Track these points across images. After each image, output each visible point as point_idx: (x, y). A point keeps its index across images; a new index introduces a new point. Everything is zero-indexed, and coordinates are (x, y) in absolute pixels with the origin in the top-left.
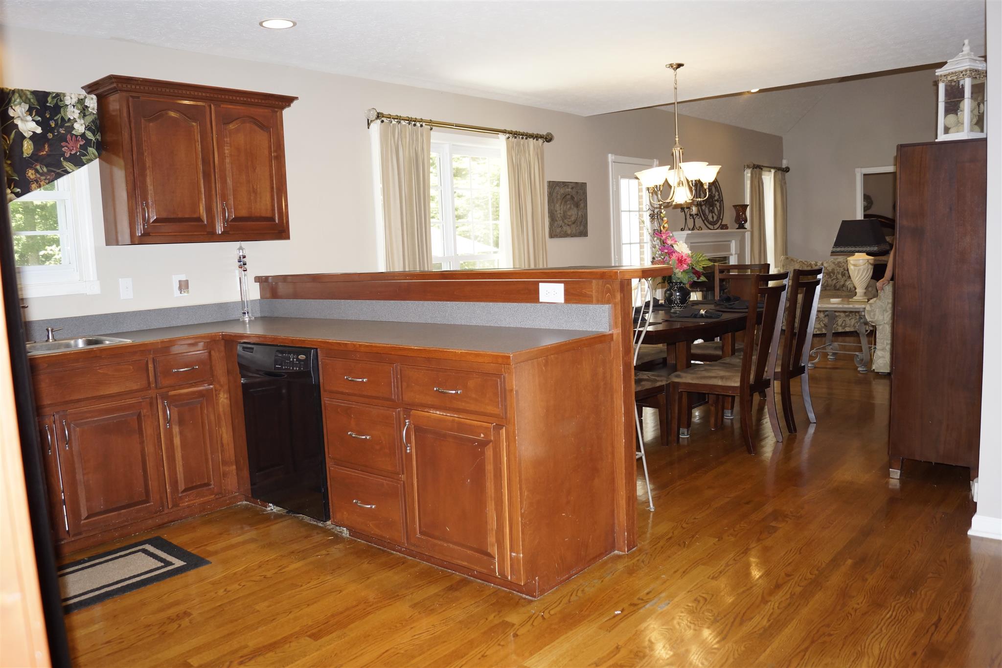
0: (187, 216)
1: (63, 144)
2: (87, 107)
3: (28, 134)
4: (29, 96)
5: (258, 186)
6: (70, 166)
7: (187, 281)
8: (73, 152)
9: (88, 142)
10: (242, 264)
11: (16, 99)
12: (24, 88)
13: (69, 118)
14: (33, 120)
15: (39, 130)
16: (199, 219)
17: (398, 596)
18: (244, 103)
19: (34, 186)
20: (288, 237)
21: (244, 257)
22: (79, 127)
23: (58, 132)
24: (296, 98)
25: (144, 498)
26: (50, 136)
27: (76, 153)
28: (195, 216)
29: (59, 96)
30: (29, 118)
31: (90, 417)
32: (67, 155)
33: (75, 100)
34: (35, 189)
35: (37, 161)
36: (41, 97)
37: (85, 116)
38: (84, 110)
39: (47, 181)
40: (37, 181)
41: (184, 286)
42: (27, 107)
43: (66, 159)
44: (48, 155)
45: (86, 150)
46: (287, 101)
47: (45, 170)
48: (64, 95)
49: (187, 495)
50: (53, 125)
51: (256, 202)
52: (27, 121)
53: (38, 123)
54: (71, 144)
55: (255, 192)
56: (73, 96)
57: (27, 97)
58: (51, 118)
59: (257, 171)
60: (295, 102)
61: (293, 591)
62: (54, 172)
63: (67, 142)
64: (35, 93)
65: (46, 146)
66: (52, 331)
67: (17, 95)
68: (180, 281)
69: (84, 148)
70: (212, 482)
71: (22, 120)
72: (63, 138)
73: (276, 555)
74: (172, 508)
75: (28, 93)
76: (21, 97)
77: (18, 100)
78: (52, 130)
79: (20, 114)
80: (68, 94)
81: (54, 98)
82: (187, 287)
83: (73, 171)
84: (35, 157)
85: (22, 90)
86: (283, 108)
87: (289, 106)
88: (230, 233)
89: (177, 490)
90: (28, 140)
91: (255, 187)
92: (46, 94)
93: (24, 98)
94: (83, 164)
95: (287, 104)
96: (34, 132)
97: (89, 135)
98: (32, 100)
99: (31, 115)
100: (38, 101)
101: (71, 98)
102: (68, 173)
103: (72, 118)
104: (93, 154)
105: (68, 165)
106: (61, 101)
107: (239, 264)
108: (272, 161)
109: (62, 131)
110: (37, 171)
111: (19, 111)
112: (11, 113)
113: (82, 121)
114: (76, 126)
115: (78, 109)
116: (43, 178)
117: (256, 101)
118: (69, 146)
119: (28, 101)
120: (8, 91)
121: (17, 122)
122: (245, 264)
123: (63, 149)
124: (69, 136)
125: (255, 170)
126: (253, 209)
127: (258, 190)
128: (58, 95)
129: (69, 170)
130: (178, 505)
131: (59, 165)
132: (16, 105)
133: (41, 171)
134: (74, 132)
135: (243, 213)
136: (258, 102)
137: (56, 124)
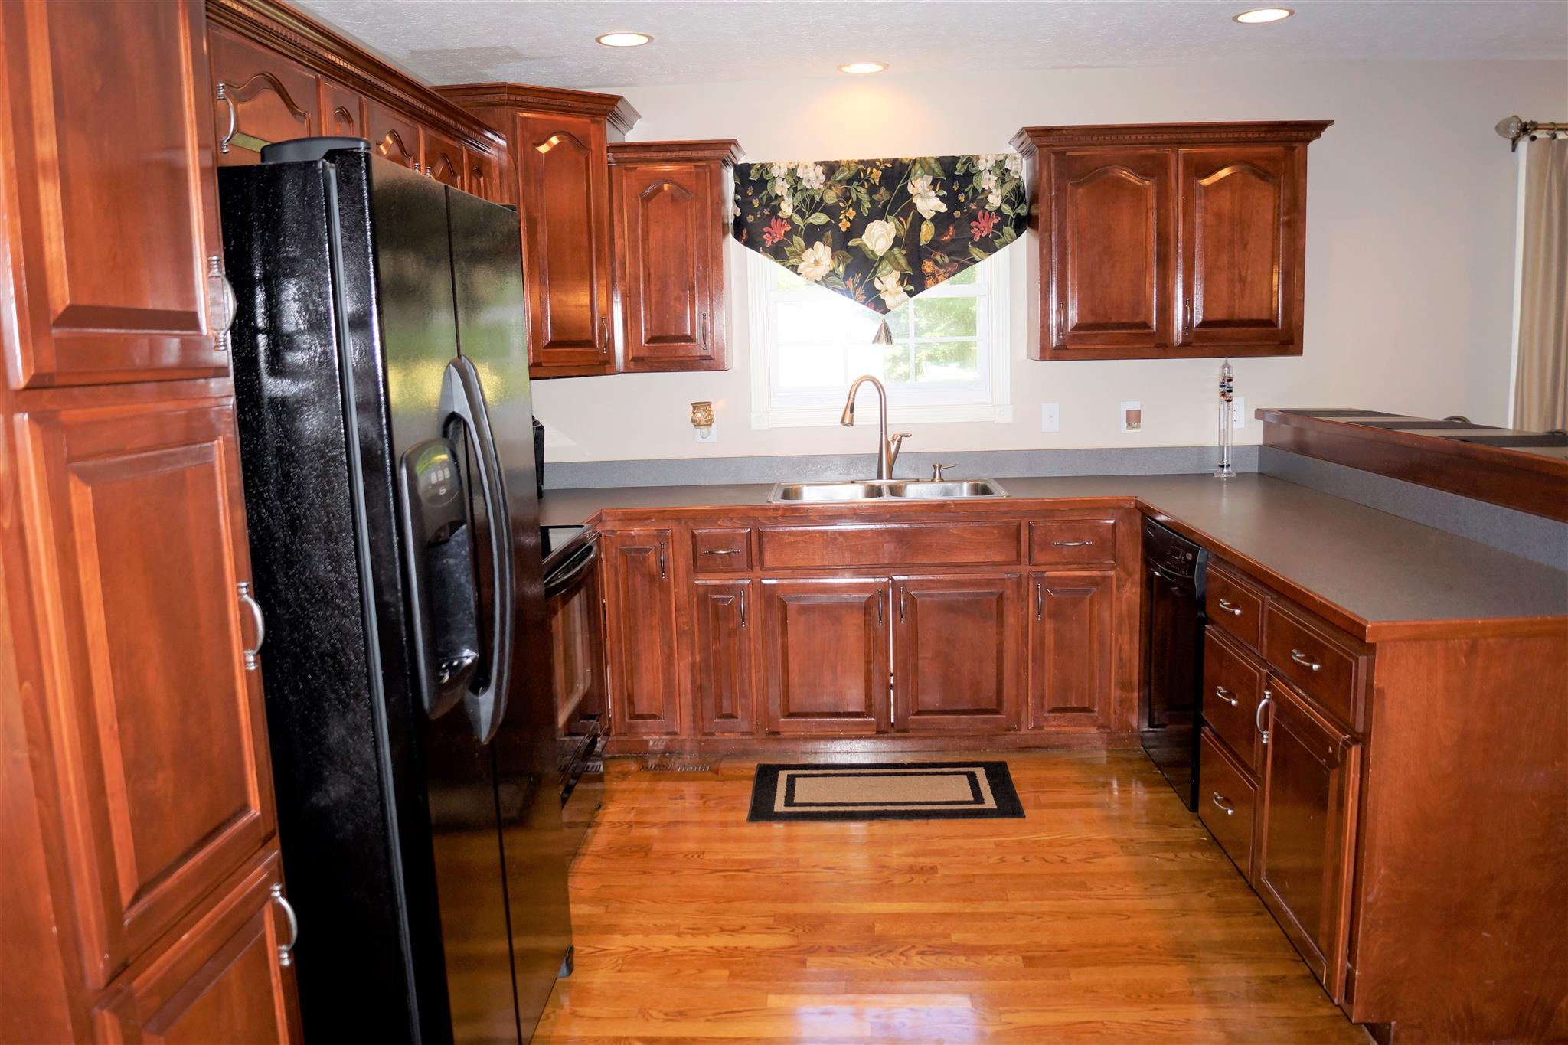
0: (1124, 320)
1: (973, 224)
2: (1007, 170)
3: (928, 215)
4: (934, 165)
5: (1249, 272)
6: (979, 254)
7: (1139, 412)
8: (984, 235)
9: (1004, 219)
10: (1226, 390)
11: (917, 170)
12: (927, 156)
13: (984, 189)
14: (937, 196)
15: (943, 208)
16: (1146, 325)
17: (1193, 957)
18: (1237, 142)
19: (930, 282)
20: (1300, 353)
21: (1230, 380)
22: (995, 200)
23: (969, 208)
24: (1332, 122)
25: (994, 707)
26: (957, 214)
27: (988, 235)
28: (1139, 320)
29: (970, 161)
30: (933, 193)
31: (936, 589)
32: (977, 239)
33: (992, 163)
34: (931, 285)
35: (936, 249)
36: (948, 164)
37: (1004, 182)
38: (1004, 174)
39: (947, 275)
40: (934, 276)
41: (1134, 418)
42: (930, 179)
43: (974, 244)
44: (953, 241)
45: (1001, 230)
46: (1314, 129)
47: (947, 260)
48: (978, 158)
49: (1054, 718)
50: (962, 199)
51: (1243, 296)
52: (929, 198)
53: (942, 199)
54: (983, 222)
55: (1242, 280)
56: (989, 158)
57: (930, 167)
58: (960, 191)
59: (1248, 246)
60: (1328, 129)
61: (1073, 892)
62: (957, 262)
63: (978, 221)
64: (940, 160)
65: (951, 228)
66: (940, 469)
67: (918, 165)
68: (1128, 412)
69: (998, 227)
70: (1097, 709)
71: (922, 197)
72: (973, 217)
73: (1106, 836)
74: (1032, 729)
75: (932, 161)
76: (922, 167)
77: (919, 172)
78: (959, 206)
79: (921, 191)
80: (983, 156)
81: (965, 163)
82: (1139, 421)
83: (982, 259)
84: (935, 244)
85: (925, 158)
86: (1308, 141)
87: (1318, 135)
88: (1194, 344)
89: (1042, 707)
90: (927, 222)
91: (1243, 274)
92: (954, 160)
93: (926, 169)
94: (996, 250)
95: (1314, 134)
96: (937, 212)
97: (1007, 210)
98: (936, 170)
99: (934, 189)
100: (944, 170)
101: (987, 161)
102: (976, 262)
103: (987, 188)
104: (1010, 234)
105: (975, 252)
106: (973, 166)
107: (1222, 389)
108: (1278, 230)
109: (973, 207)
110: (936, 262)
111: (919, 186)
112: (911, 189)
113: (999, 191)
114: (991, 198)
115: (996, 175)
116: (942, 271)
117: (1256, 135)
118: (980, 226)
119: (931, 171)
120: (907, 162)
121: (916, 200)
122: (1230, 391)
123: (972, 231)
124: (980, 213)
125: (1245, 246)
126: (1237, 306)
127: (1249, 278)
128: (969, 159)
129: (977, 259)
130: (1041, 728)
131: (964, 252)
132: (916, 179)
133: (941, 262)
134: (987, 207)
135: (1219, 314)
136: (1260, 137)
137: (967, 198)
